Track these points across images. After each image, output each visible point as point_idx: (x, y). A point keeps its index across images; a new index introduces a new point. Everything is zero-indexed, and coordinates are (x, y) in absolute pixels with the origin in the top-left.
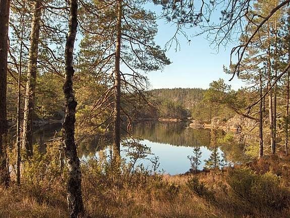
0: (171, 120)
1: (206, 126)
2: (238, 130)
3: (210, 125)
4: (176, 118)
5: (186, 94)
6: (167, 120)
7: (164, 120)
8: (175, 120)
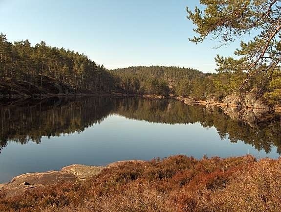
0: (156, 97)
1: (202, 103)
2: (238, 107)
3: (205, 102)
4: (160, 95)
5: (163, 72)
6: (152, 96)
7: (149, 96)
8: (160, 97)
